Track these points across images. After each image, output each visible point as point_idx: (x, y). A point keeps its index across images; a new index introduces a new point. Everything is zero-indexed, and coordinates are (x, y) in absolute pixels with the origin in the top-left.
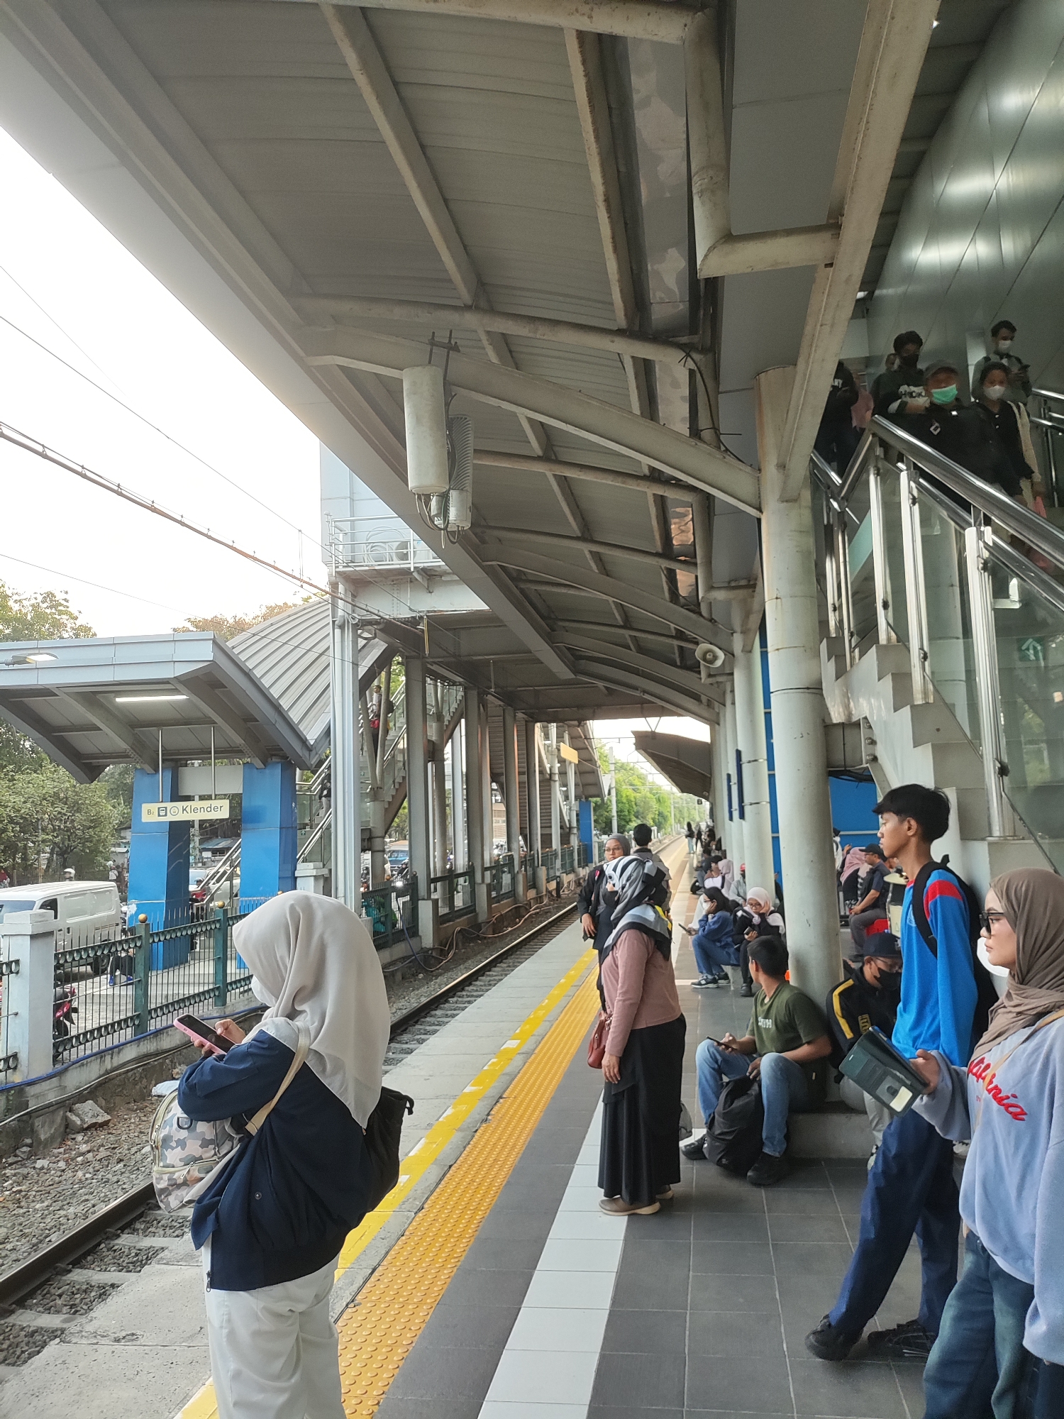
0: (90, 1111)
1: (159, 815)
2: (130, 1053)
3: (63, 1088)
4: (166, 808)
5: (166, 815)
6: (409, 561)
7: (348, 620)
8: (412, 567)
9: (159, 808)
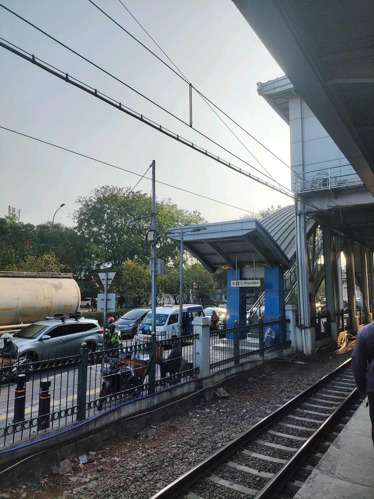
0: (222, 392)
1: (237, 285)
2: (234, 371)
3: (213, 382)
4: (239, 282)
5: (239, 285)
6: (328, 186)
7: (302, 212)
8: (330, 188)
9: (236, 282)
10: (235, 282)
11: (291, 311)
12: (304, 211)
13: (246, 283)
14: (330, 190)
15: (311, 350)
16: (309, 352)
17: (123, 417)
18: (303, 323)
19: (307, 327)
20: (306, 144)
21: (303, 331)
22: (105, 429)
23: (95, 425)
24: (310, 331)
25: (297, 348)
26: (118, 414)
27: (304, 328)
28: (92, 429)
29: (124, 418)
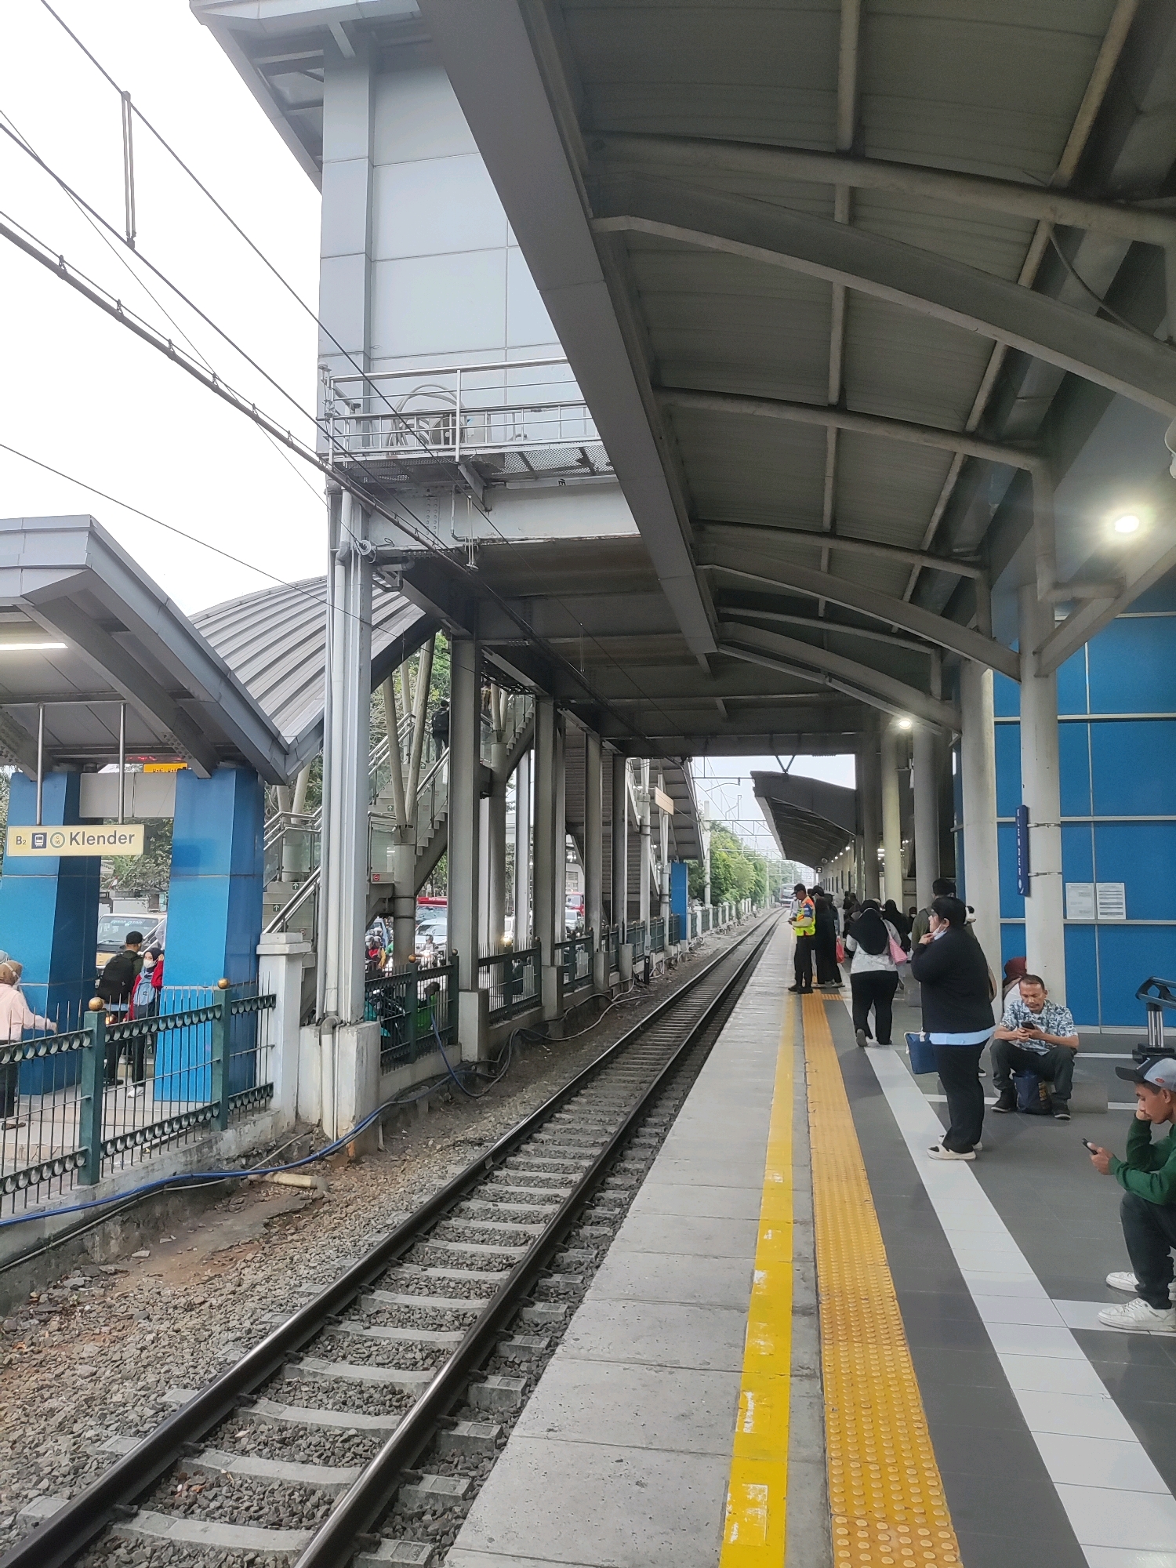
1: (34, 846)
4: (45, 834)
5: (44, 846)
6: (451, 446)
7: (355, 551)
8: (457, 454)
9: (34, 835)
10: (26, 832)
11: (284, 957)
12: (363, 547)
13: (79, 838)
14: (457, 460)
15: (354, 1117)
16: (347, 1127)
18: (331, 1007)
19: (343, 1024)
20: (381, 269)
21: (326, 1039)
24: (355, 1038)
25: (297, 1113)
27: (334, 1027)
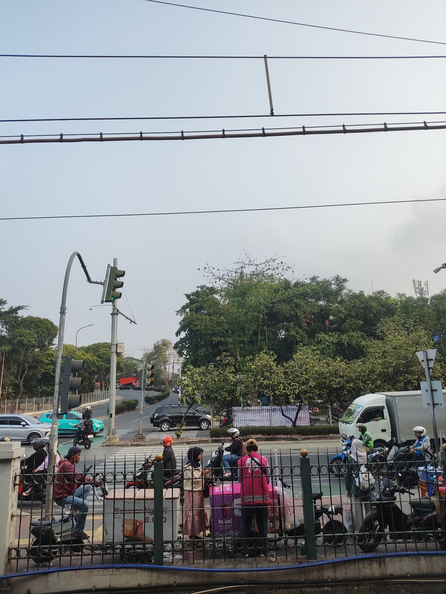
17: (392, 575)
22: (356, 585)
23: (335, 572)
26: (380, 567)
28: (329, 577)
29: (392, 577)
